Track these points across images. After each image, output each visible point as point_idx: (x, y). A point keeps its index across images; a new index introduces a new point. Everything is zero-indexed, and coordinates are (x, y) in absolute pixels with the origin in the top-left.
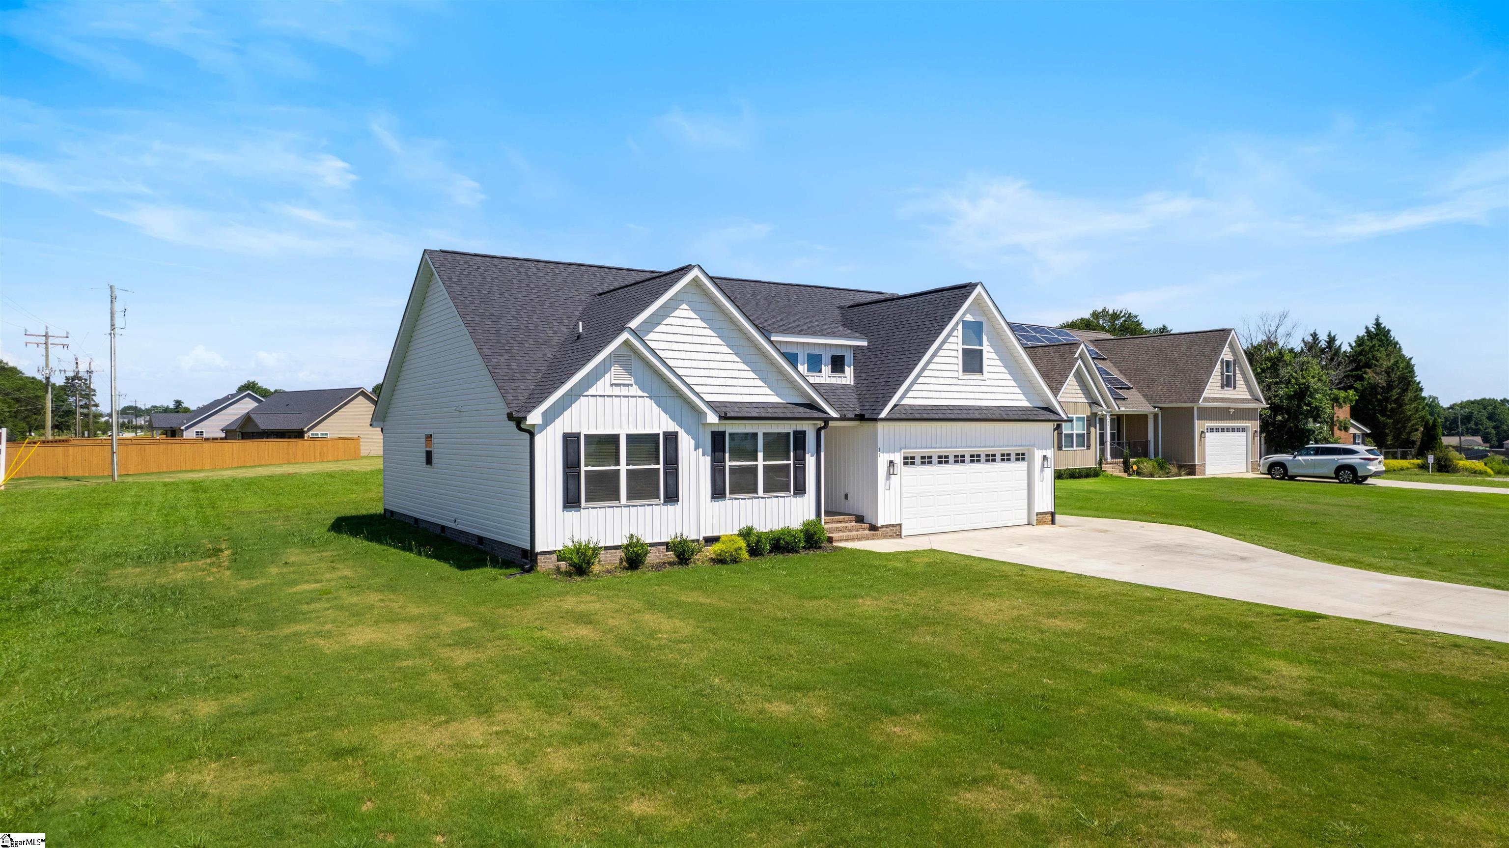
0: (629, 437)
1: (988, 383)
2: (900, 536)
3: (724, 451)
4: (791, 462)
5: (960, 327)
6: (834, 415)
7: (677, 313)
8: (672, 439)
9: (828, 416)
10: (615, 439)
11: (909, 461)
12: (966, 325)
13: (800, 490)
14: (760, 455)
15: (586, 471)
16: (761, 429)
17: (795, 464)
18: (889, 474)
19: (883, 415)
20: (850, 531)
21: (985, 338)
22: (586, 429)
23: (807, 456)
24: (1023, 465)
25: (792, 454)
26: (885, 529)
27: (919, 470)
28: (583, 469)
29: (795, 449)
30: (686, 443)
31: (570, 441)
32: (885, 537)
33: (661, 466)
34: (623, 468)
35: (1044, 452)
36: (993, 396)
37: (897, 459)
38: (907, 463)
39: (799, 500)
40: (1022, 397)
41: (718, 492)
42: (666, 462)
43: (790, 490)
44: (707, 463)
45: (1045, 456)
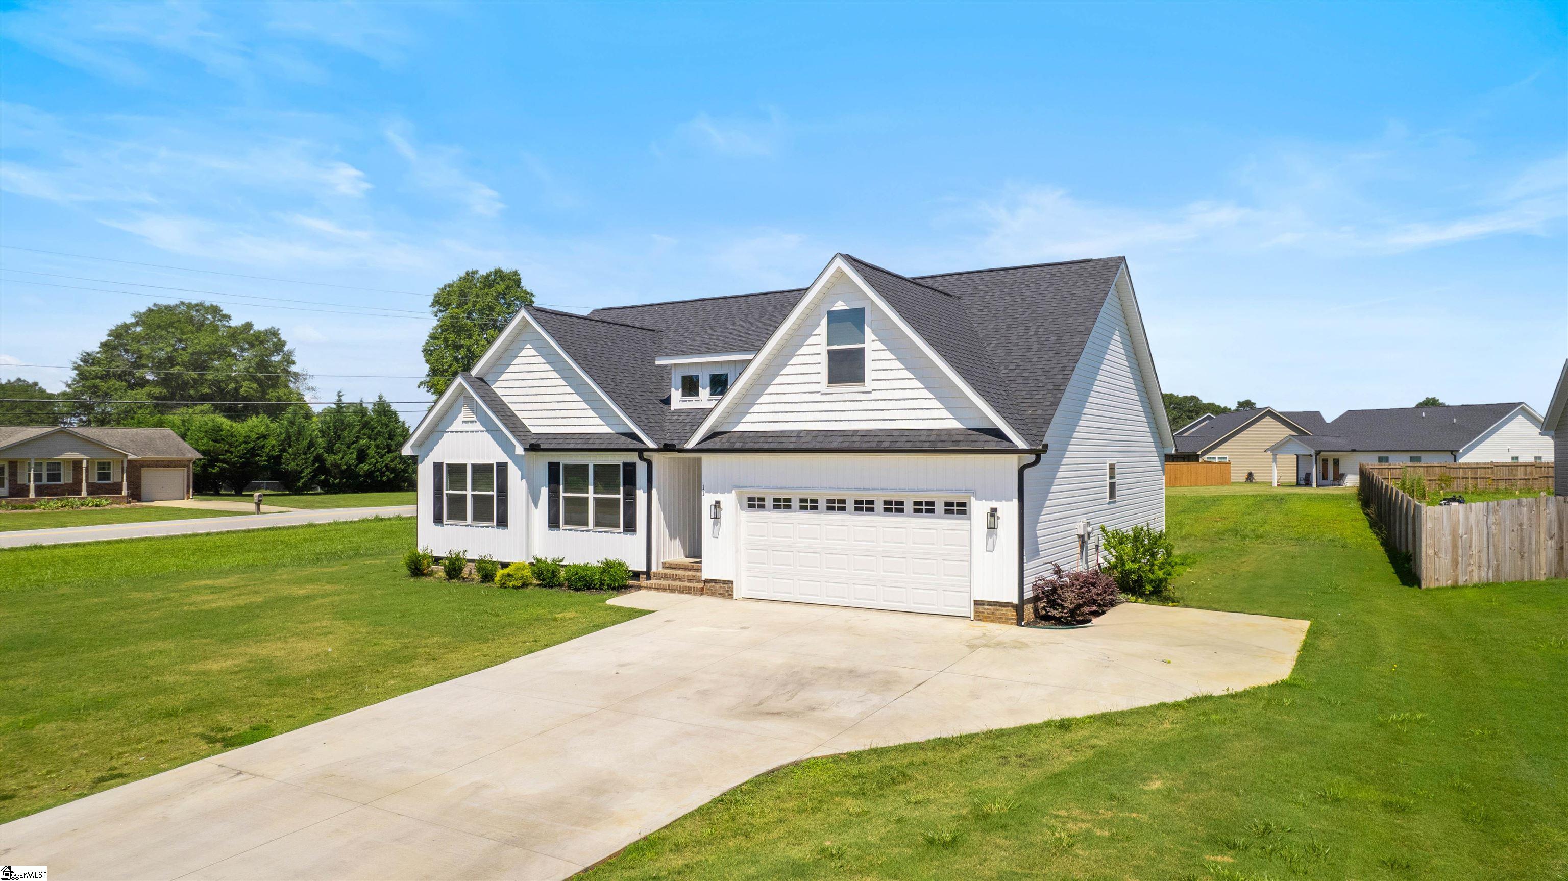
0: (474, 466)
1: (874, 395)
2: (730, 596)
3: (558, 484)
4: (621, 496)
5: (824, 322)
6: (651, 445)
7: (523, 353)
8: (502, 468)
9: (644, 447)
10: (463, 467)
11: (755, 503)
12: (834, 317)
13: (630, 526)
14: (591, 488)
15: (446, 494)
16: (591, 460)
17: (625, 499)
18: (717, 517)
19: (691, 444)
20: (681, 580)
21: (867, 330)
22: (447, 461)
23: (638, 491)
24: (960, 523)
25: (621, 488)
26: (713, 584)
27: (770, 518)
28: (445, 492)
29: (624, 485)
30: (514, 473)
31: (438, 467)
32: (714, 594)
33: (495, 493)
34: (469, 492)
35: (994, 504)
36: (886, 415)
37: (729, 501)
38: (750, 506)
39: (628, 537)
40: (945, 413)
41: (553, 523)
42: (498, 491)
43: (619, 527)
44: (544, 492)
45: (994, 511)
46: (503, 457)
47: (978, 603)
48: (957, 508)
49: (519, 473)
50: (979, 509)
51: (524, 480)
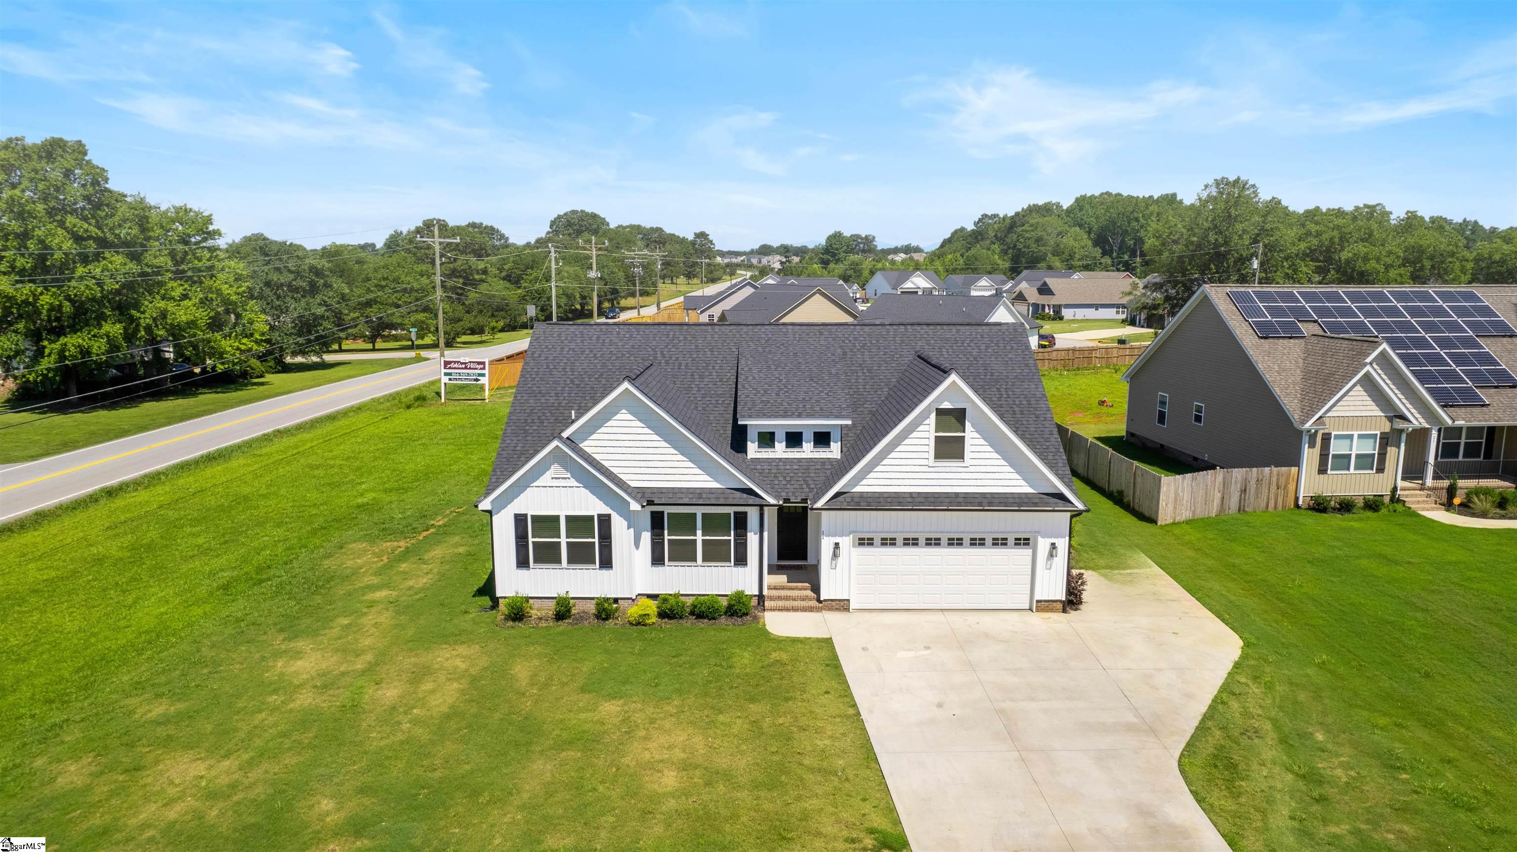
0: (569, 519)
1: (972, 469)
2: (847, 609)
3: (663, 529)
4: (732, 538)
5: (934, 415)
6: (770, 501)
7: (618, 417)
8: (605, 520)
9: (763, 502)
10: (556, 519)
11: (865, 542)
12: (940, 412)
13: (741, 560)
14: (699, 532)
15: (533, 542)
16: (699, 510)
17: (735, 540)
18: (835, 555)
19: (819, 504)
20: (794, 600)
21: (968, 425)
22: (531, 512)
23: (749, 534)
24: (1026, 551)
25: (732, 532)
26: (830, 602)
27: (877, 551)
28: (531, 540)
29: (736, 528)
30: (619, 525)
31: (520, 520)
32: (830, 609)
33: (596, 540)
34: (563, 540)
35: (1053, 540)
36: (979, 483)
37: (846, 542)
38: (860, 544)
39: (740, 570)
40: (1023, 483)
41: (657, 559)
42: (600, 537)
43: (730, 561)
44: (646, 537)
45: (1053, 544)
46: (605, 510)
47: (1038, 601)
48: (1023, 542)
49: (625, 523)
50: (1043, 545)
51: (632, 530)
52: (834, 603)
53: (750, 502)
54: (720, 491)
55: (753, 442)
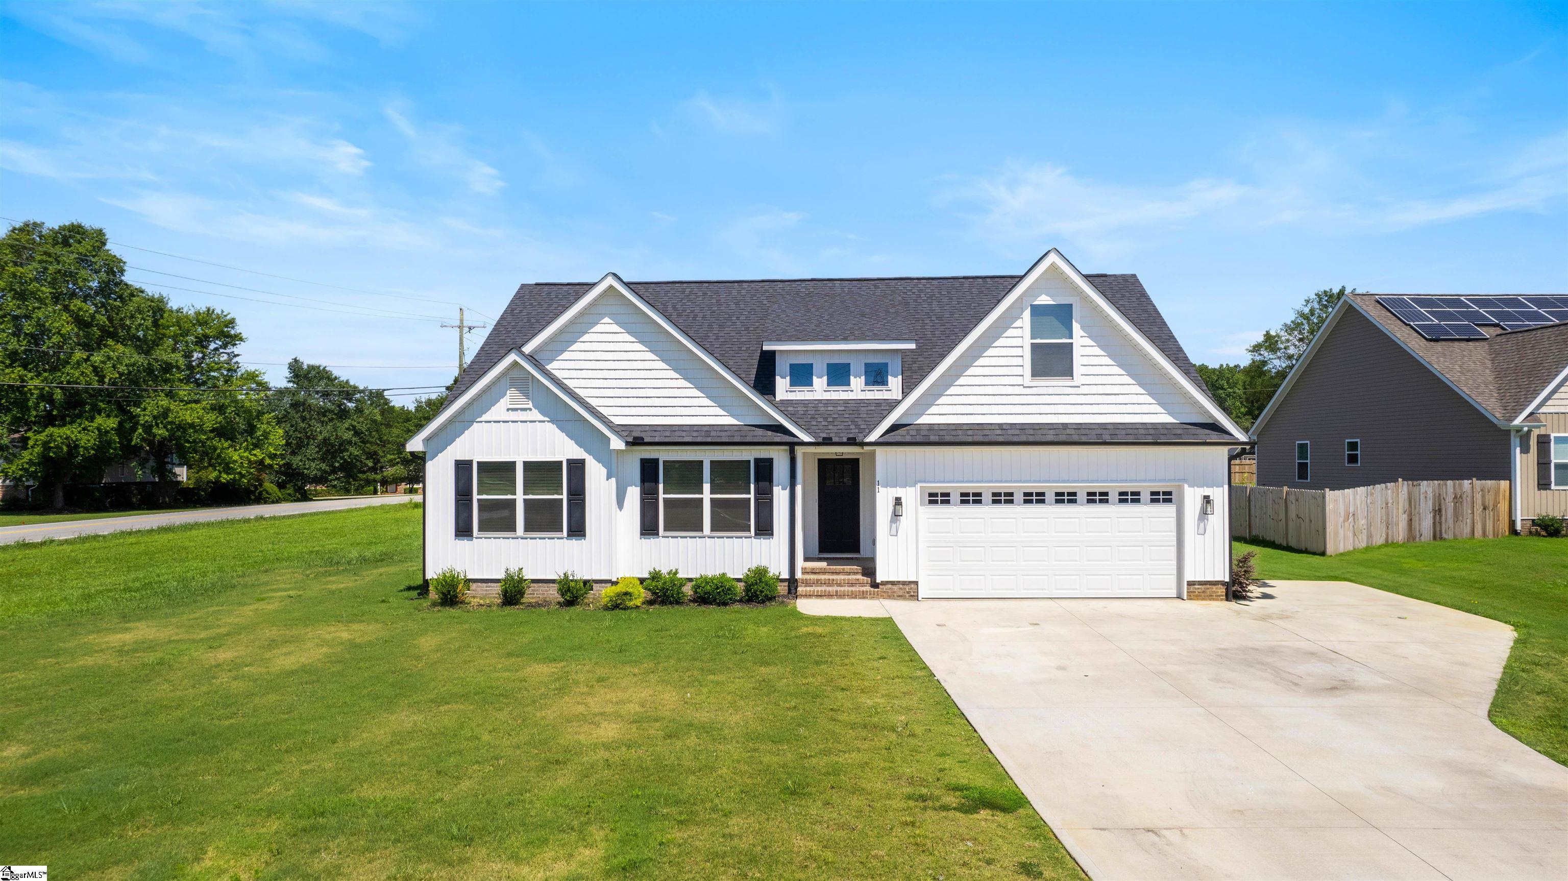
0: (528, 465)
1: (1084, 390)
2: (915, 597)
3: (656, 481)
4: (752, 496)
5: (1027, 314)
6: (806, 438)
7: (597, 329)
8: (577, 467)
9: (795, 440)
10: (511, 466)
11: (937, 498)
12: (1037, 311)
13: (765, 529)
14: (707, 487)
15: (479, 500)
16: (707, 456)
17: (756, 499)
18: (896, 515)
19: (873, 437)
21: (1076, 326)
22: (478, 457)
23: (775, 489)
24: (1168, 511)
25: (752, 486)
26: (890, 586)
27: (956, 512)
28: (476, 497)
29: (757, 480)
30: (595, 473)
31: (462, 468)
32: (890, 597)
33: (564, 497)
34: (520, 497)
35: (1207, 491)
36: (1095, 409)
37: (911, 496)
38: (931, 502)
39: (763, 542)
40: (1159, 409)
41: (649, 528)
42: (570, 493)
43: (750, 531)
44: (634, 494)
45: (1207, 500)
46: (577, 453)
47: (1190, 584)
48: (1162, 497)
49: (604, 471)
50: (1192, 497)
51: (613, 480)
52: (895, 588)
53: (777, 440)
54: (735, 428)
55: (783, 377)
